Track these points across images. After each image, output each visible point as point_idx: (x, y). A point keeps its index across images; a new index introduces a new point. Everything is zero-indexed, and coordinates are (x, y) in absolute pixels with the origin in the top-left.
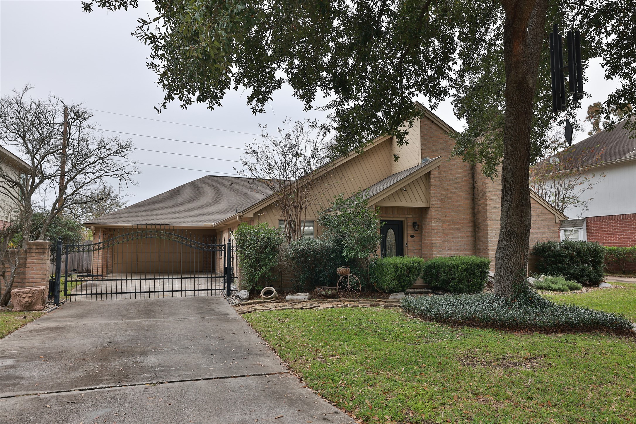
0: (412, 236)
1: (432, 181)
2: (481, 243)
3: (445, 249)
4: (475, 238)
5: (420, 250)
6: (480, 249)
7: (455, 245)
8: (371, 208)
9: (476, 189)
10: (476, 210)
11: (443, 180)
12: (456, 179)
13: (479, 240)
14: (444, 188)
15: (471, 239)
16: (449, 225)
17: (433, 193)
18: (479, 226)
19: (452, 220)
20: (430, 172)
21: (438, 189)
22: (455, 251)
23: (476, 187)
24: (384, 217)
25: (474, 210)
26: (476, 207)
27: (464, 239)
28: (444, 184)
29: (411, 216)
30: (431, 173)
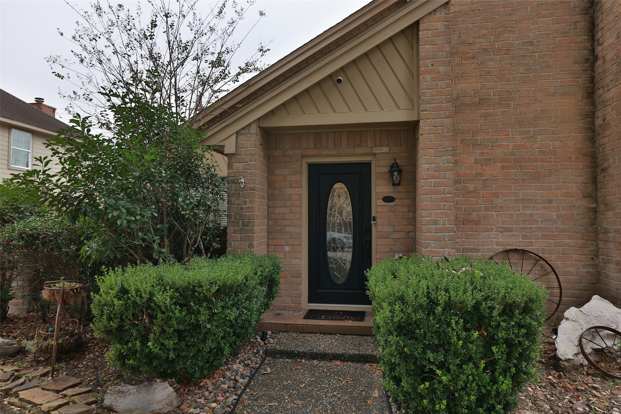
0: (388, 199)
1: (424, 48)
2: (610, 214)
3: (491, 230)
4: (596, 201)
5: (411, 234)
6: (607, 231)
7: (524, 221)
8: (246, 131)
9: (599, 62)
10: (599, 122)
11: (485, 50)
12: (531, 43)
13: (606, 205)
14: (489, 72)
15: (584, 203)
16: (503, 168)
17: (426, 79)
18: (606, 165)
19: (513, 154)
20: (417, 23)
21: (442, 69)
22: (524, 237)
23: (600, 55)
24: (313, 156)
25: (593, 123)
26: (599, 114)
27: (554, 204)
28: (491, 60)
29: (385, 149)
30: (421, 26)
